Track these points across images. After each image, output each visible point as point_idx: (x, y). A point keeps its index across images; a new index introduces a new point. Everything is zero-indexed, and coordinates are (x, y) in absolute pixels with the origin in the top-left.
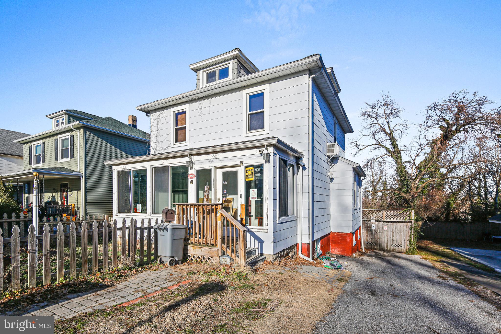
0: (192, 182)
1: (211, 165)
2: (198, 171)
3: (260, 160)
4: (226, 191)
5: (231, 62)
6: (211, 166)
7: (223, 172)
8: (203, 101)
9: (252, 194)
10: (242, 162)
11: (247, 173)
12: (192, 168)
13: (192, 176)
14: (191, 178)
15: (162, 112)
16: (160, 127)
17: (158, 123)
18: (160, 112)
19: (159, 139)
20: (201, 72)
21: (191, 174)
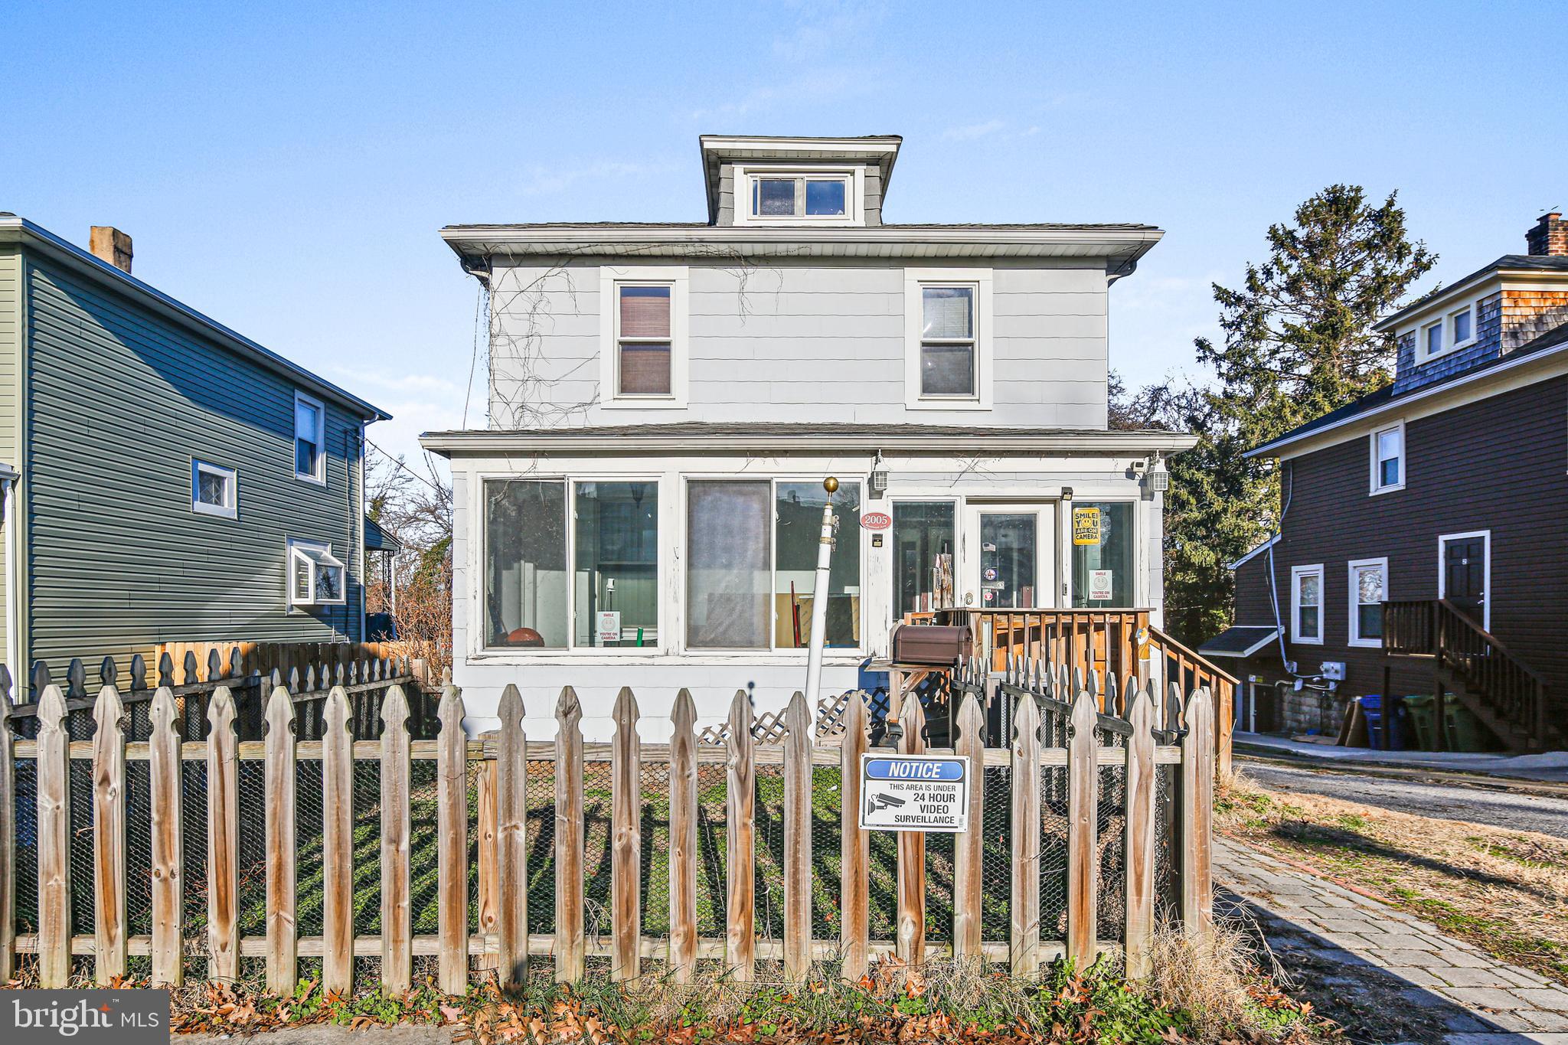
0: (877, 539)
1: (954, 491)
2: (898, 508)
3: (1129, 491)
4: (993, 572)
5: (860, 170)
6: (958, 493)
7: (983, 516)
8: (750, 270)
9: (1095, 584)
10: (1067, 491)
11: (1078, 523)
12: (876, 494)
13: (876, 520)
14: (873, 526)
15: (557, 270)
16: (543, 324)
17: (534, 308)
18: (542, 271)
19: (539, 369)
20: (739, 169)
21: (871, 515)
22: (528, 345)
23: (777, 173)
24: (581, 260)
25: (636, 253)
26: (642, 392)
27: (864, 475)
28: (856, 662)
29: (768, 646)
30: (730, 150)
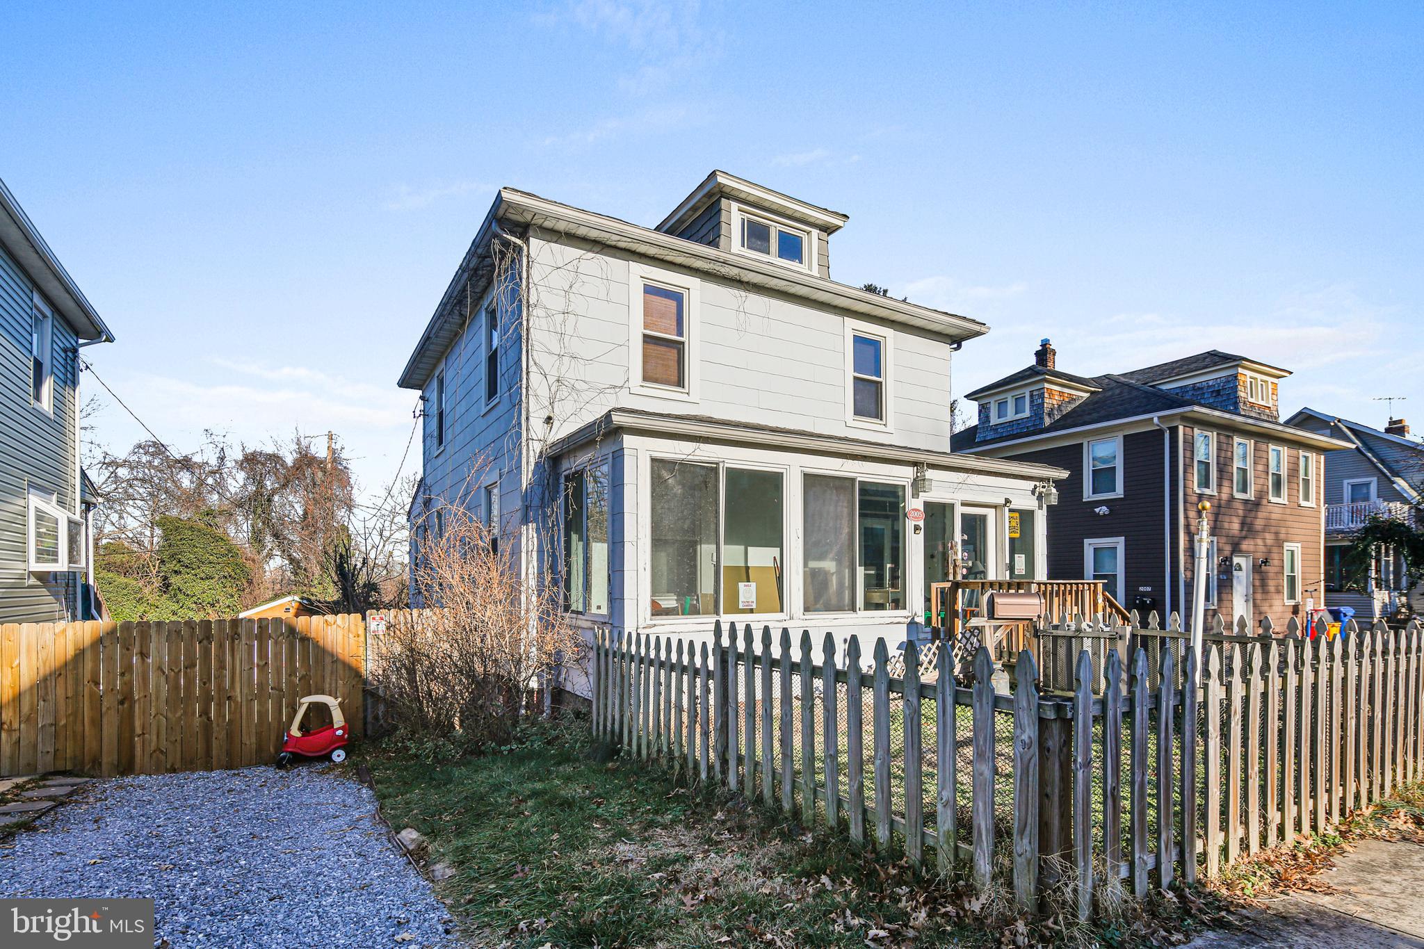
0: (917, 528)
1: (955, 496)
2: (927, 504)
3: (1030, 503)
4: (966, 554)
5: (814, 232)
6: (957, 498)
9: (1017, 564)
10: (1008, 501)
11: (1010, 523)
12: (916, 495)
13: (916, 514)
14: (913, 518)
15: (591, 255)
16: (578, 304)
17: (571, 287)
18: (580, 252)
19: (575, 346)
20: (735, 206)
21: (913, 510)
22: (564, 321)
23: (761, 218)
24: (613, 251)
25: (661, 257)
26: (662, 383)
27: (909, 480)
28: (906, 620)
29: (853, 609)
30: (733, 189)
